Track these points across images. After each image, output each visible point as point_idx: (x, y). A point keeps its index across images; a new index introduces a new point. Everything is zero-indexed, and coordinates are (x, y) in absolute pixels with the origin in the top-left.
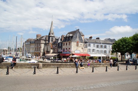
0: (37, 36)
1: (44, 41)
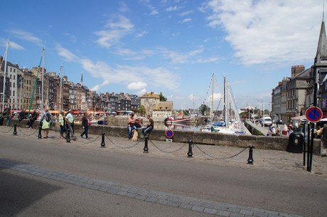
0: (294, 70)
1: (305, 82)
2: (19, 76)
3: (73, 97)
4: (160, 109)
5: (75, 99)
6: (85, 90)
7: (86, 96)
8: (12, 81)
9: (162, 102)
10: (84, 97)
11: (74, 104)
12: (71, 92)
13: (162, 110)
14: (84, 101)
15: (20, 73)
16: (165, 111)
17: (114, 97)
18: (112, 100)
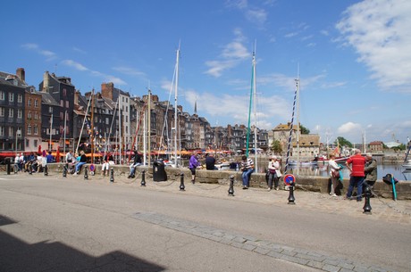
2: (131, 107)
3: (189, 132)
4: (303, 146)
5: (192, 135)
6: (203, 123)
7: (205, 130)
8: (125, 114)
9: (304, 136)
10: (202, 132)
11: (192, 141)
12: (187, 125)
13: (305, 147)
14: (202, 137)
15: (133, 103)
16: (310, 147)
17: (238, 131)
18: (236, 135)
